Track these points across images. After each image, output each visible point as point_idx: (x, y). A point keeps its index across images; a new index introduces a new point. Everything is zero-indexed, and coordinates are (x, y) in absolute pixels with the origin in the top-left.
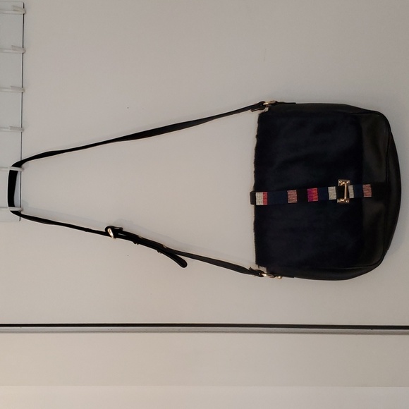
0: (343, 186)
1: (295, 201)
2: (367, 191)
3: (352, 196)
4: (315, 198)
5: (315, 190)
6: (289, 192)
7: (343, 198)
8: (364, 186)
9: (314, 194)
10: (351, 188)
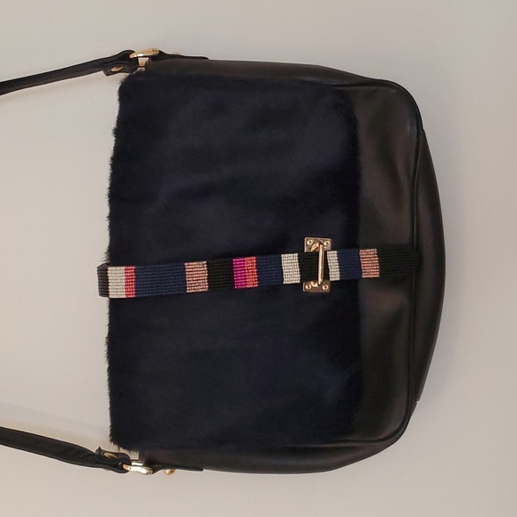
0: (316, 254)
1: (203, 286)
2: (370, 263)
3: (335, 275)
4: (251, 281)
5: (250, 262)
6: (190, 266)
7: (316, 279)
8: (363, 253)
9: (248, 272)
10: (333, 257)
